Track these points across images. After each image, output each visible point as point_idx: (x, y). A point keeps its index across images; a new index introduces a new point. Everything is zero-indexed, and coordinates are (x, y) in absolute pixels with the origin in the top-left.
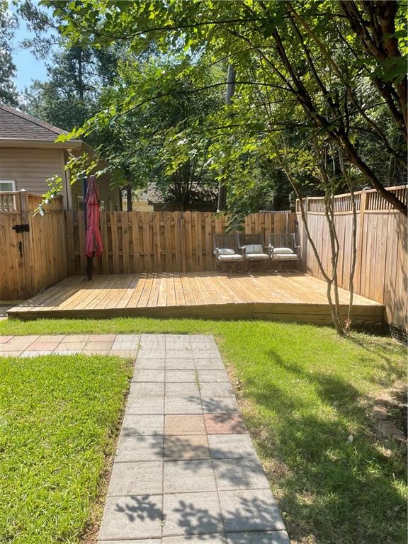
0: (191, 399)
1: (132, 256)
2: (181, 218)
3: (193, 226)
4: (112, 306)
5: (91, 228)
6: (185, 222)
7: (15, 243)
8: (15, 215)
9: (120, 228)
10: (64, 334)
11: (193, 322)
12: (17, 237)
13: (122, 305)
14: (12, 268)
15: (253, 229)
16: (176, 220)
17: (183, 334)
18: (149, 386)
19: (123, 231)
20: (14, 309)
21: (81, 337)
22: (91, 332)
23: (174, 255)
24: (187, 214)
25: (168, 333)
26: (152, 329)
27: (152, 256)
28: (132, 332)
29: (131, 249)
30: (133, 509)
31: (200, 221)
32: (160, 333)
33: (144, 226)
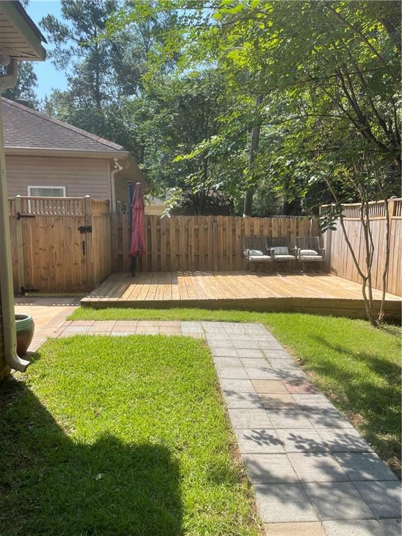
0: (264, 369)
1: (168, 256)
2: (214, 221)
3: (224, 229)
4: (167, 298)
5: (136, 230)
6: (218, 225)
7: (79, 242)
8: (80, 217)
9: (159, 231)
10: (136, 320)
11: (241, 313)
12: (81, 237)
13: (176, 297)
14: (76, 264)
15: (279, 232)
16: (209, 224)
17: (236, 322)
18: (228, 359)
19: (162, 233)
20: (84, 300)
21: (152, 322)
22: (159, 319)
23: (206, 255)
24: (219, 218)
25: (223, 321)
26: (210, 317)
27: (187, 256)
28: (192, 319)
29: (168, 249)
30: (256, 438)
31: (231, 225)
32: (217, 321)
33: (181, 229)
